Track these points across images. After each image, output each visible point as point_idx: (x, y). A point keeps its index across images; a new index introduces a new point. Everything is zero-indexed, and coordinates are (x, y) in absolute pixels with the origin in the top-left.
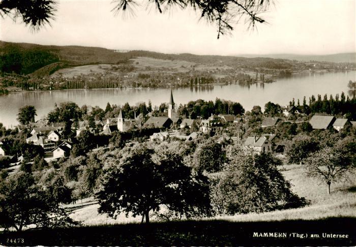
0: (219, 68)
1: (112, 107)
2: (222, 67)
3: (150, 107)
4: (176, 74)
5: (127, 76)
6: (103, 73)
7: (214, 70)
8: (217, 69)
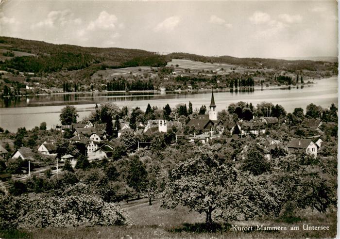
0: (259, 70)
1: (152, 108)
2: (262, 70)
3: (191, 108)
4: (215, 76)
5: (167, 79)
6: (143, 76)
7: (254, 72)
8: (257, 71)
